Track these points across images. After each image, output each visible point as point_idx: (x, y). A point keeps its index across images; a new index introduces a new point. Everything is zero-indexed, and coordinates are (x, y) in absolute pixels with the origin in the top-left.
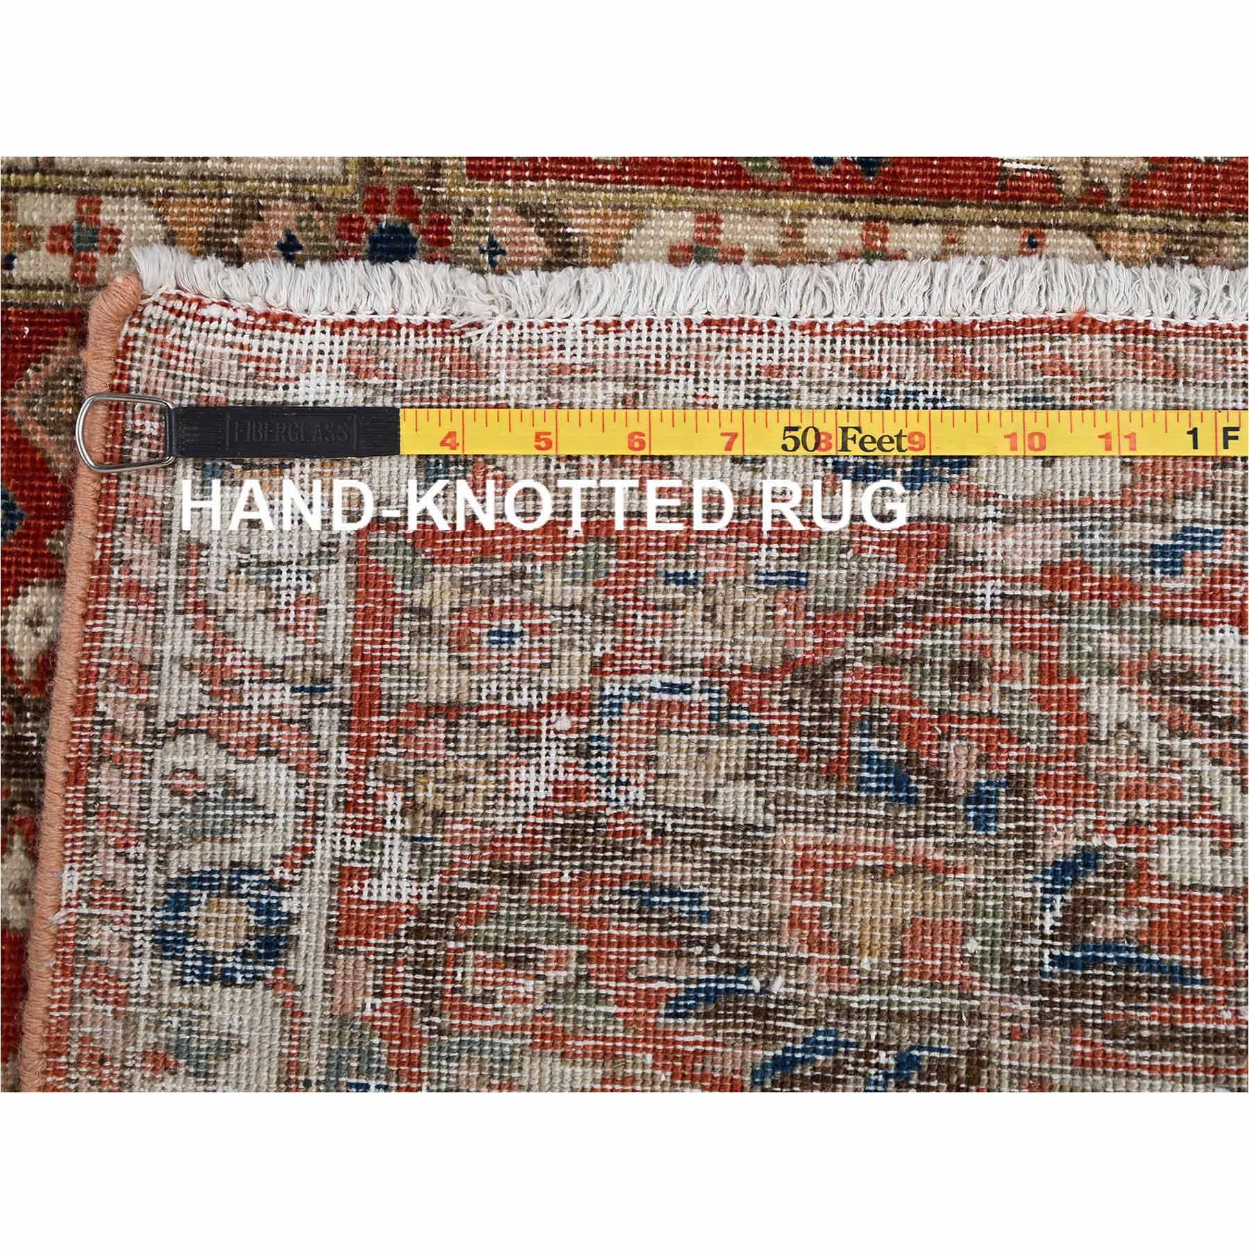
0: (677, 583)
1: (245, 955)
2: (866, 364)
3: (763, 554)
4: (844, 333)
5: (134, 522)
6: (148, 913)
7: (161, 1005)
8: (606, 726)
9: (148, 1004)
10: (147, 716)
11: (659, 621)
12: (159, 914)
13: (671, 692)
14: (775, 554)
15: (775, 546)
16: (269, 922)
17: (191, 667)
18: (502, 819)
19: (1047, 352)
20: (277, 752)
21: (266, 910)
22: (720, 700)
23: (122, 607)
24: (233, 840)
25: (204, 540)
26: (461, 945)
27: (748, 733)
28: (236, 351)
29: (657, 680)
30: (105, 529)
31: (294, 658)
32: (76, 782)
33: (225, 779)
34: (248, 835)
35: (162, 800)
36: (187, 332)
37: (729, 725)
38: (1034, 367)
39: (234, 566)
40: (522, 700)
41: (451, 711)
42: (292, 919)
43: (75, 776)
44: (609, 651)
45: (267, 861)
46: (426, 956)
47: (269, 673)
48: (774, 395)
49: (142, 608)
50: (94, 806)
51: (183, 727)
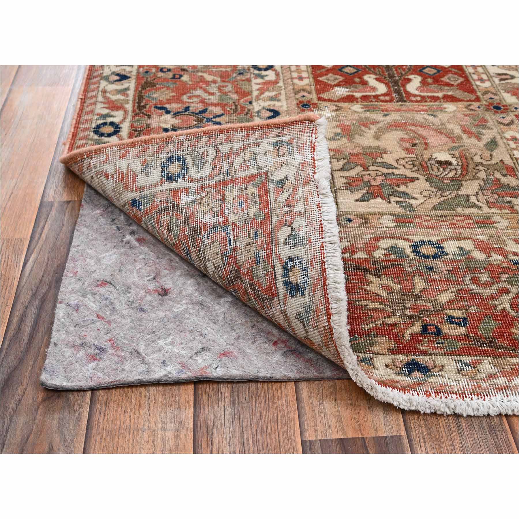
0: (255, 235)
1: (168, 174)
2: (314, 262)
3: (264, 252)
4: (321, 254)
5: (263, 133)
6: (176, 154)
7: (156, 160)
8: (220, 229)
9: (157, 158)
10: (220, 144)
11: (246, 233)
12: (176, 156)
13: (229, 241)
14: (264, 254)
15: (265, 254)
16: (176, 177)
17: (231, 149)
18: (199, 215)
19: (321, 308)
20: (213, 170)
21: (178, 176)
22: (229, 253)
23: (244, 134)
24: (193, 166)
25: (260, 146)
26: (171, 215)
27: (223, 263)
28: (305, 142)
29: (232, 237)
30: (261, 128)
31: (234, 168)
32: (204, 134)
33: (207, 161)
34: (195, 169)
35: (201, 151)
36: (308, 133)
37: (223, 258)
38: (317, 305)
39: (255, 152)
40: (226, 211)
41: (223, 199)
42: (176, 181)
43: (205, 133)
44: (238, 225)
45: (189, 174)
46: (169, 208)
47: (231, 164)
48: (304, 243)
49: (244, 138)
50: (198, 139)
51: (217, 151)
